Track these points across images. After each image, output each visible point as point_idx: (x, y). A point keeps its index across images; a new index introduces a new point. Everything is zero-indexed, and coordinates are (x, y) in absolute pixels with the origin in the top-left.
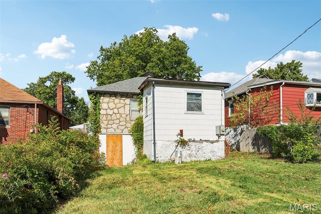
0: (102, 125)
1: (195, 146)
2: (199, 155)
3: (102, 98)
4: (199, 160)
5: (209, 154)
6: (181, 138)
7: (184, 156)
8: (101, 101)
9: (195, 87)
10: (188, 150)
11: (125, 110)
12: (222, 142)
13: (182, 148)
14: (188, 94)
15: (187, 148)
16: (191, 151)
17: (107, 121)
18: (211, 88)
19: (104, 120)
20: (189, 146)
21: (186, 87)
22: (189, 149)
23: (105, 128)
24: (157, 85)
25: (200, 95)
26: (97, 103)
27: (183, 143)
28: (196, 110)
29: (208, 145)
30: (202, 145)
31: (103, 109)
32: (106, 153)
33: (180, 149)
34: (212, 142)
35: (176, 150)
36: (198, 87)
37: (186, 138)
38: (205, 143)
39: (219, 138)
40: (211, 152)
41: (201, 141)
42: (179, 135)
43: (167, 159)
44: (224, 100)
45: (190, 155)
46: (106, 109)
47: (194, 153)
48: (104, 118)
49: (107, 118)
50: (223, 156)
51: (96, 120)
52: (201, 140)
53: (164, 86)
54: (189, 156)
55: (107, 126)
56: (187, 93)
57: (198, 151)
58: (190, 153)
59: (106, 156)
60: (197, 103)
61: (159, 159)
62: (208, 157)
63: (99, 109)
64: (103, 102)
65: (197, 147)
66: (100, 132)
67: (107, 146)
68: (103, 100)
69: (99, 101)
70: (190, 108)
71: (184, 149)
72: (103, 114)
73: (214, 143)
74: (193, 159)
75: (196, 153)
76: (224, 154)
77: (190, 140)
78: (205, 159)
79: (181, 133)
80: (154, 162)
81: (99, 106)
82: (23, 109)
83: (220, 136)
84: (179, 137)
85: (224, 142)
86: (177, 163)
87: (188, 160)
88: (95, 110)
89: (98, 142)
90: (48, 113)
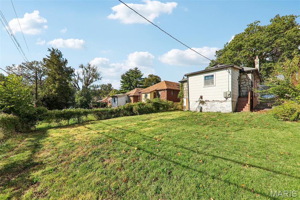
0: (184, 94)
1: (210, 104)
2: (213, 109)
3: (184, 83)
4: (212, 112)
5: (220, 109)
6: (202, 100)
7: (204, 109)
8: (184, 85)
9: (209, 72)
12: (230, 102)
14: (205, 77)
15: (205, 105)
17: (186, 93)
18: (221, 70)
21: (204, 73)
24: (190, 76)
25: (213, 76)
26: (182, 85)
27: (202, 102)
28: (211, 85)
29: (219, 104)
30: (214, 103)
32: (186, 106)
33: (201, 105)
34: (221, 102)
35: (199, 106)
36: (212, 72)
37: (204, 100)
38: (216, 103)
39: (226, 99)
43: (195, 110)
44: (231, 75)
45: (207, 109)
46: (186, 88)
47: (209, 107)
49: (186, 91)
51: (182, 93)
52: (213, 100)
53: (193, 76)
55: (186, 95)
58: (206, 107)
60: (211, 80)
61: (191, 109)
62: (219, 111)
63: (183, 88)
66: (184, 97)
67: (187, 103)
70: (207, 84)
71: (203, 105)
72: (184, 90)
73: (223, 103)
74: (209, 111)
75: (211, 108)
76: (231, 109)
77: (206, 101)
78: (216, 111)
79: (201, 97)
80: (189, 111)
81: (183, 87)
82: (163, 91)
83: (227, 98)
84: (200, 99)
85: (231, 102)
86: (198, 112)
87: (206, 111)
88: (182, 89)
89: (183, 101)
90: (173, 91)
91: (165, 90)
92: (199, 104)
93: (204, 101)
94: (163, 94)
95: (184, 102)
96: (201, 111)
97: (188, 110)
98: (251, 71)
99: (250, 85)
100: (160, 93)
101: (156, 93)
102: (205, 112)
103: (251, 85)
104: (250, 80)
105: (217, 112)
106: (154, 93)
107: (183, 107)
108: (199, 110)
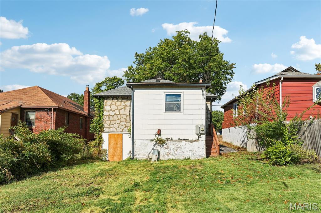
0: (105, 124)
1: (174, 145)
2: (178, 154)
3: (105, 101)
4: (177, 159)
5: (189, 153)
6: (160, 137)
7: (162, 154)
8: (104, 103)
9: (174, 88)
10: (166, 149)
11: (125, 111)
12: (203, 141)
13: (160, 147)
15: (165, 146)
16: (169, 150)
17: (110, 122)
18: (191, 88)
19: (107, 121)
20: (168, 145)
21: (164, 88)
22: (167, 147)
23: (107, 127)
25: (179, 96)
26: (101, 105)
27: (161, 142)
28: (176, 111)
29: (187, 144)
30: (181, 144)
31: (107, 111)
32: (108, 150)
33: (158, 147)
34: (192, 141)
35: (155, 148)
36: (178, 89)
37: (163, 137)
38: (183, 142)
39: (199, 137)
40: (191, 151)
41: (180, 140)
42: (157, 134)
43: (145, 157)
44: (205, 100)
45: (168, 154)
46: (109, 111)
47: (172, 151)
48: (107, 119)
49: (109, 118)
50: (203, 155)
51: (100, 121)
52: (179, 139)
53: (143, 89)
54: (167, 155)
55: (109, 125)
56: (166, 94)
57: (177, 150)
58: (168, 151)
60: (176, 103)
61: (137, 156)
62: (188, 156)
63: (103, 111)
64: (106, 105)
65: (176, 146)
66: (103, 131)
67: (109, 144)
68: (106, 102)
69: (103, 104)
70: (169, 109)
71: (162, 148)
72: (106, 116)
73: (194, 143)
74: (171, 157)
75: (175, 152)
76: (205, 153)
77: (167, 139)
78: (183, 158)
79: (159, 133)
80: (132, 159)
81: (103, 108)
82: (45, 113)
83: (200, 136)
84: (157, 136)
85: (205, 141)
86: (153, 160)
87: (166, 158)
88: (99, 112)
89: (101, 140)
90: (69, 114)
91: (50, 109)
92: (155, 145)
93: (164, 139)
94: (45, 119)
95: (104, 140)
96: (158, 159)
97: (132, 157)
100: (32, 116)
101: (16, 115)
102: (166, 159)
103: (210, 117)
104: (209, 110)
105: (185, 159)
106: (13, 114)
107: (100, 153)
108: (154, 158)
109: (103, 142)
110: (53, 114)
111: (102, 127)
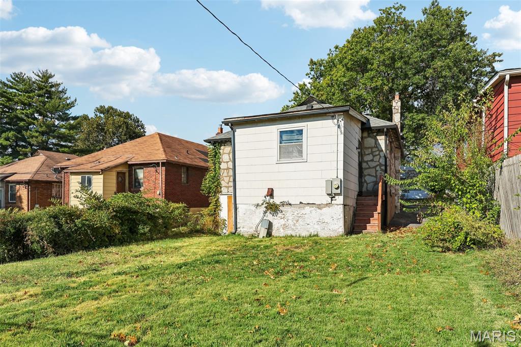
0: (222, 182)
1: (292, 213)
2: (299, 228)
3: (222, 147)
4: (298, 235)
5: (316, 226)
6: (271, 201)
7: (276, 228)
8: (221, 151)
9: (292, 121)
10: (281, 219)
12: (339, 206)
13: (273, 215)
14: (282, 133)
15: (280, 215)
16: (286, 220)
17: (228, 178)
18: (320, 118)
19: (225, 177)
20: (284, 213)
21: (278, 122)
22: (283, 216)
23: (226, 187)
24: (239, 127)
25: (300, 132)
26: (216, 153)
27: (273, 208)
28: (296, 157)
29: (314, 212)
30: (303, 211)
31: (224, 162)
32: (227, 219)
33: (269, 217)
34: (320, 207)
35: (265, 218)
36: (298, 121)
37: (277, 200)
38: (308, 209)
39: (332, 200)
40: (320, 223)
41: (301, 205)
42: (267, 196)
43: (252, 231)
44: (343, 135)
45: (285, 227)
46: (227, 162)
47: (290, 222)
48: (225, 174)
49: (228, 173)
50: (340, 230)
51: (215, 177)
52: (301, 203)
54: (283, 229)
55: (228, 183)
56: (280, 132)
57: (297, 221)
58: (283, 223)
59: (227, 223)
60: (297, 145)
61: (241, 229)
62: (314, 231)
63: (220, 163)
64: (224, 153)
65: (295, 214)
66: (221, 192)
67: (229, 211)
68: (223, 150)
69: (220, 153)
70: (284, 153)
71: (276, 217)
72: (223, 169)
73: (324, 209)
74: (289, 232)
75: (295, 224)
76: (343, 227)
77: (283, 204)
78: (307, 234)
79: (271, 193)
80: (234, 234)
81: (219, 158)
82: (153, 169)
83: (334, 197)
84: (268, 198)
85: (342, 207)
86: (261, 236)
87: (282, 233)
88: (215, 164)
89: (217, 205)
90: (188, 169)
91: (158, 164)
92: (265, 212)
93: (278, 203)
94: (154, 177)
95: (222, 206)
96: (269, 234)
97: (233, 231)
98: (385, 130)
99: (383, 165)
100: (141, 174)
101: (124, 173)
102: (281, 236)
103: (384, 163)
104: (382, 151)
105: (310, 236)
106: (118, 173)
107: (216, 224)
108: (263, 233)
109: (221, 208)
110: (162, 170)
111: (219, 185)
